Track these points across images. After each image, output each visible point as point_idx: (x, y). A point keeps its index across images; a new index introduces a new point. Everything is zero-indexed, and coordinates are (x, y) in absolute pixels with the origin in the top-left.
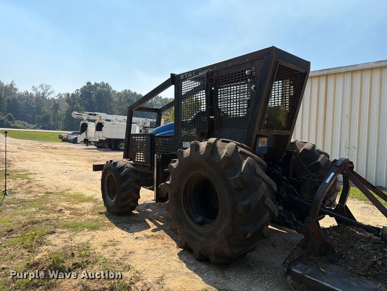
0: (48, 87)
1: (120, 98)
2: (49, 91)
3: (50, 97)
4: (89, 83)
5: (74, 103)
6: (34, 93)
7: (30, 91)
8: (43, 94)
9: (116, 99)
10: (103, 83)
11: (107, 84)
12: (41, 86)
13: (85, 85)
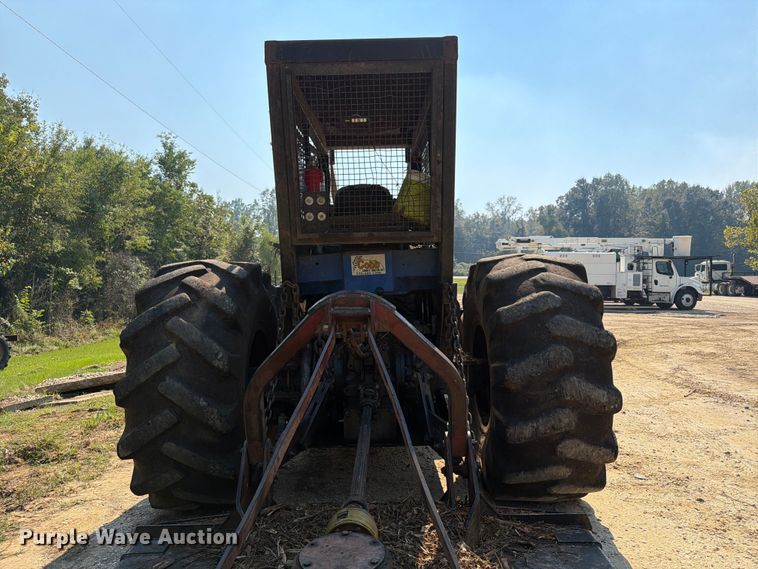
0: (511, 200)
1: (649, 199)
2: (513, 208)
3: (515, 217)
4: (582, 181)
5: (552, 223)
6: (489, 215)
7: (484, 212)
8: (503, 214)
9: (640, 205)
10: (609, 176)
11: (618, 177)
12: (500, 200)
13: (574, 185)
